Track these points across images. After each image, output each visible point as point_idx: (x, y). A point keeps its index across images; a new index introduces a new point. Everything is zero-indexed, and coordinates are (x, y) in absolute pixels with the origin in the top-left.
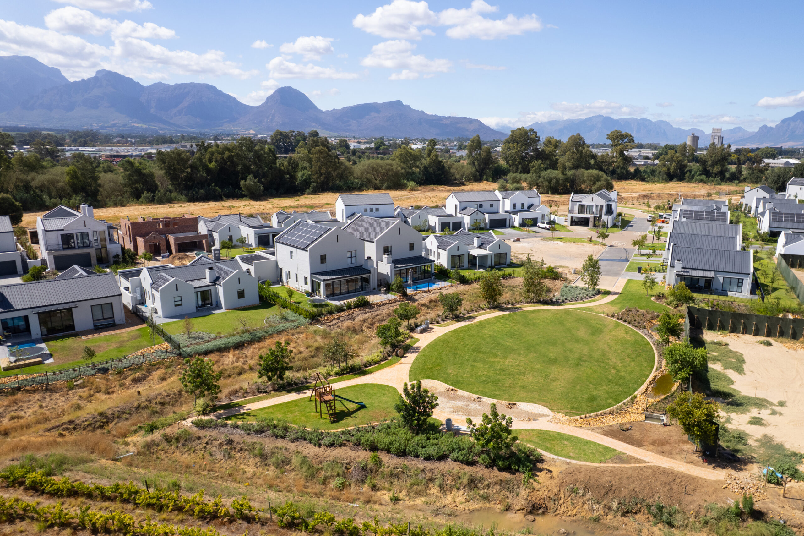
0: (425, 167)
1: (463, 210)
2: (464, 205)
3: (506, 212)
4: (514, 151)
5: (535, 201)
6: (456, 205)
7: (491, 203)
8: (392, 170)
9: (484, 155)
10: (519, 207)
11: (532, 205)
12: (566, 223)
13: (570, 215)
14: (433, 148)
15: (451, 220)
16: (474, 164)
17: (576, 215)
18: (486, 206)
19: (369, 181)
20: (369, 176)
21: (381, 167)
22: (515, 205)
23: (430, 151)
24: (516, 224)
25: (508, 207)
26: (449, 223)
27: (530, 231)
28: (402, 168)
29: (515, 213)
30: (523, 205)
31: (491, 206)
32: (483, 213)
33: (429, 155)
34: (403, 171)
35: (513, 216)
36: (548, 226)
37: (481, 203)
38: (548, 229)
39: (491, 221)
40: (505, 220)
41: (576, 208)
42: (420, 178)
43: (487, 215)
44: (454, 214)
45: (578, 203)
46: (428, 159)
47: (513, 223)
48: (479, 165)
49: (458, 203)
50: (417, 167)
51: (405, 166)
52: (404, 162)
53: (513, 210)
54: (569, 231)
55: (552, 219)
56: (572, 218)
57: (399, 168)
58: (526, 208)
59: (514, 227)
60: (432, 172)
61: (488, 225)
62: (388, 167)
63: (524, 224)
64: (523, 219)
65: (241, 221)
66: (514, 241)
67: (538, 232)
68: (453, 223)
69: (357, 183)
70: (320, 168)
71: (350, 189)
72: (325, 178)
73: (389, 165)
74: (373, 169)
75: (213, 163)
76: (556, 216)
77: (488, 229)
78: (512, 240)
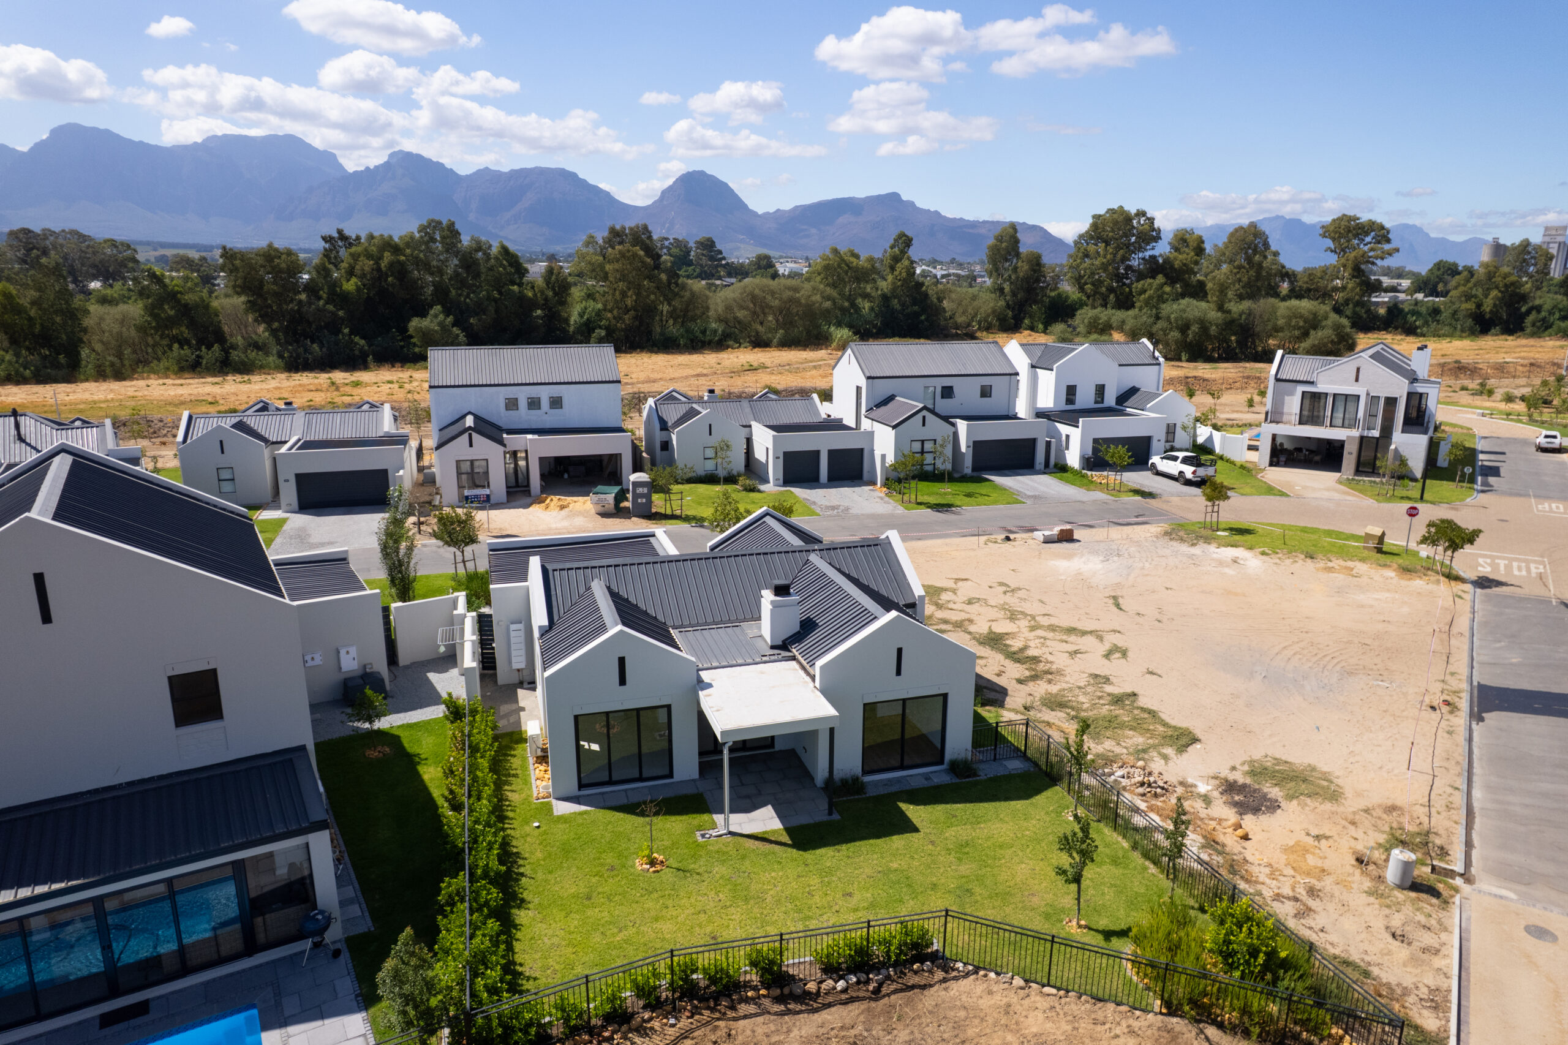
0: (885, 298)
1: (878, 406)
2: (885, 388)
3: (1040, 414)
4: (1097, 262)
5: (1145, 378)
6: (859, 389)
7: (986, 381)
8: (797, 301)
9: (1024, 268)
10: (1085, 398)
11: (1133, 391)
12: (1253, 456)
13: (1268, 430)
14: (903, 252)
15: (823, 443)
16: (1001, 290)
17: (1292, 429)
18: (967, 394)
19: (742, 326)
20: (741, 314)
21: (773, 293)
22: (1071, 391)
23: (896, 259)
24: (1073, 459)
25: (1047, 399)
26: (816, 454)
27: (1119, 490)
28: (828, 298)
29: (1071, 416)
30: (1100, 390)
31: (986, 392)
32: (946, 419)
33: (892, 269)
34: (828, 304)
35: (1064, 429)
36: (1189, 471)
37: (947, 382)
38: (1188, 483)
39: (978, 446)
40: (1033, 442)
41: (1293, 404)
42: (870, 322)
43: (962, 426)
44: (850, 421)
45: (1300, 389)
46: (890, 278)
47: (1061, 454)
48: (1014, 294)
49: (863, 382)
50: (866, 296)
51: (834, 293)
52: (834, 286)
53: (1063, 407)
54: (1270, 490)
55: (1200, 440)
56: (1274, 437)
57: (817, 298)
58: (1110, 400)
59: (1062, 468)
60: (898, 307)
61: (968, 462)
62: (789, 293)
63: (1096, 461)
64: (1096, 441)
65: (21, 439)
66: (1048, 541)
67: (1150, 495)
68: (831, 453)
69: (715, 331)
70: (624, 294)
71: (696, 343)
72: (635, 318)
73: (790, 288)
74: (754, 298)
75: (354, 280)
76: (1216, 427)
77: (964, 479)
78: (1039, 535)
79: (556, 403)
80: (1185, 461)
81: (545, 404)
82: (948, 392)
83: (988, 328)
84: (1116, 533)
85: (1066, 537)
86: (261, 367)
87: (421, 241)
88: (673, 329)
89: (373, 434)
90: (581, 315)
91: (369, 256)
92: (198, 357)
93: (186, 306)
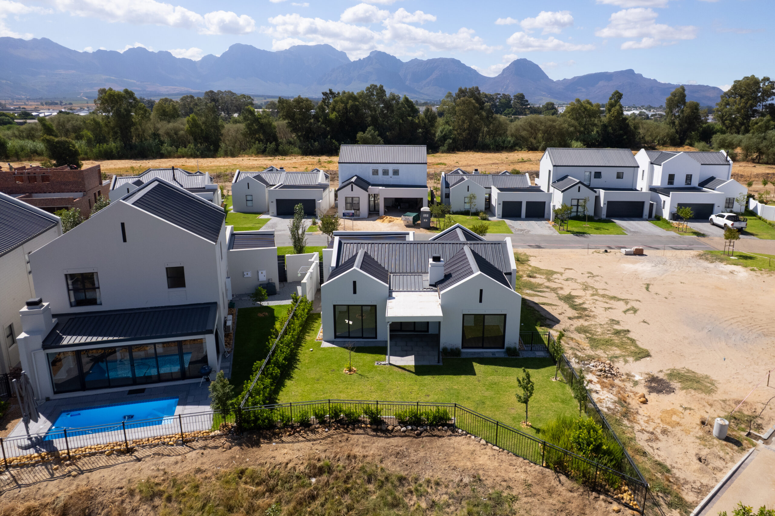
0: (605, 127)
1: (558, 181)
2: (563, 172)
3: (653, 189)
5: (719, 172)
6: (550, 171)
7: (620, 170)
8: (554, 127)
9: (687, 111)
10: (680, 181)
11: (712, 179)
14: (617, 102)
15: (524, 198)
16: (674, 123)
18: (609, 176)
19: (525, 139)
20: (524, 133)
21: (541, 123)
22: (671, 178)
23: (612, 105)
24: (666, 214)
25: (657, 181)
26: (521, 203)
27: (685, 231)
28: (572, 126)
29: (666, 191)
30: (689, 178)
31: (620, 176)
32: (592, 189)
33: (610, 110)
34: (572, 129)
35: (663, 197)
36: (730, 224)
37: (599, 170)
38: (727, 230)
39: (610, 204)
40: (643, 203)
42: (596, 139)
43: (602, 192)
44: (544, 188)
46: (608, 115)
47: (659, 211)
48: (681, 125)
49: (551, 168)
50: (594, 125)
51: (576, 123)
52: (577, 119)
53: (666, 185)
55: (751, 207)
57: (566, 125)
58: (695, 183)
59: (657, 218)
60: (611, 131)
61: (604, 212)
64: (679, 205)
66: (627, 254)
67: (703, 235)
68: (528, 203)
69: (510, 142)
70: (463, 122)
71: (499, 148)
72: (469, 134)
73: (550, 120)
74: (531, 125)
75: (335, 113)
76: (761, 202)
77: (600, 221)
78: (623, 251)
79: (396, 172)
80: (729, 218)
81: (391, 173)
82: (598, 175)
83: (664, 144)
84: (669, 253)
85: (639, 253)
86: (292, 153)
87: (367, 95)
88: (488, 140)
89: (313, 183)
90: (441, 132)
91: (342, 102)
92: (266, 147)
93: (262, 124)
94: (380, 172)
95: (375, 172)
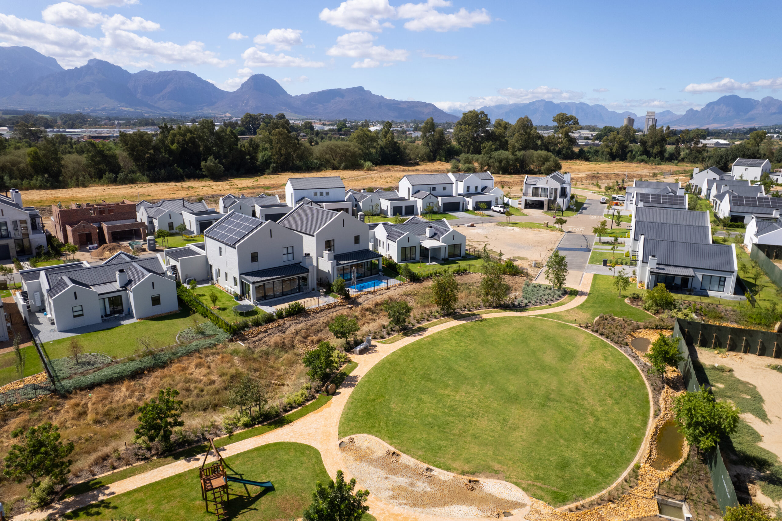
0: (381, 148)
1: (416, 193)
2: (417, 188)
3: (460, 195)
4: (465, 133)
5: (489, 183)
6: (409, 189)
7: (445, 186)
8: (350, 151)
9: (437, 136)
10: (472, 190)
11: (486, 187)
12: (520, 206)
13: (524, 198)
14: (389, 130)
15: (403, 204)
16: (428, 145)
17: (530, 198)
18: (439, 189)
19: (328, 161)
20: (327, 156)
21: (339, 148)
22: (468, 188)
23: (386, 133)
24: (470, 207)
25: (461, 190)
26: (402, 207)
27: (484, 215)
28: (360, 149)
29: (469, 195)
30: (476, 187)
31: (445, 189)
32: (436, 197)
33: (385, 137)
34: (360, 151)
35: (467, 199)
36: (502, 210)
37: (434, 186)
38: (502, 213)
39: (444, 204)
40: (459, 203)
41: (530, 191)
42: (377, 159)
43: (440, 199)
44: (407, 198)
45: (532, 186)
47: (467, 207)
48: (433, 146)
49: (411, 187)
50: (374, 147)
51: (362, 147)
52: (361, 144)
53: (466, 193)
54: (524, 214)
55: (505, 202)
56: (526, 200)
57: (357, 149)
58: (479, 190)
59: (467, 210)
60: (388, 152)
61: (442, 209)
62: (346, 148)
63: (477, 207)
64: (476, 202)
65: (184, 206)
66: (468, 226)
67: (492, 216)
68: (406, 207)
69: (316, 164)
70: (280, 149)
71: (309, 169)
72: (285, 158)
73: (346, 146)
74: (331, 150)
75: (175, 144)
76: (510, 198)
77: (441, 213)
78: (466, 225)
79: (328, 194)
80: (501, 207)
81: (324, 194)
82: (434, 189)
83: (424, 161)
84: (484, 225)
85: (472, 226)
88: (298, 163)
89: (275, 203)
91: (180, 135)
94: (318, 194)
95: (316, 194)
